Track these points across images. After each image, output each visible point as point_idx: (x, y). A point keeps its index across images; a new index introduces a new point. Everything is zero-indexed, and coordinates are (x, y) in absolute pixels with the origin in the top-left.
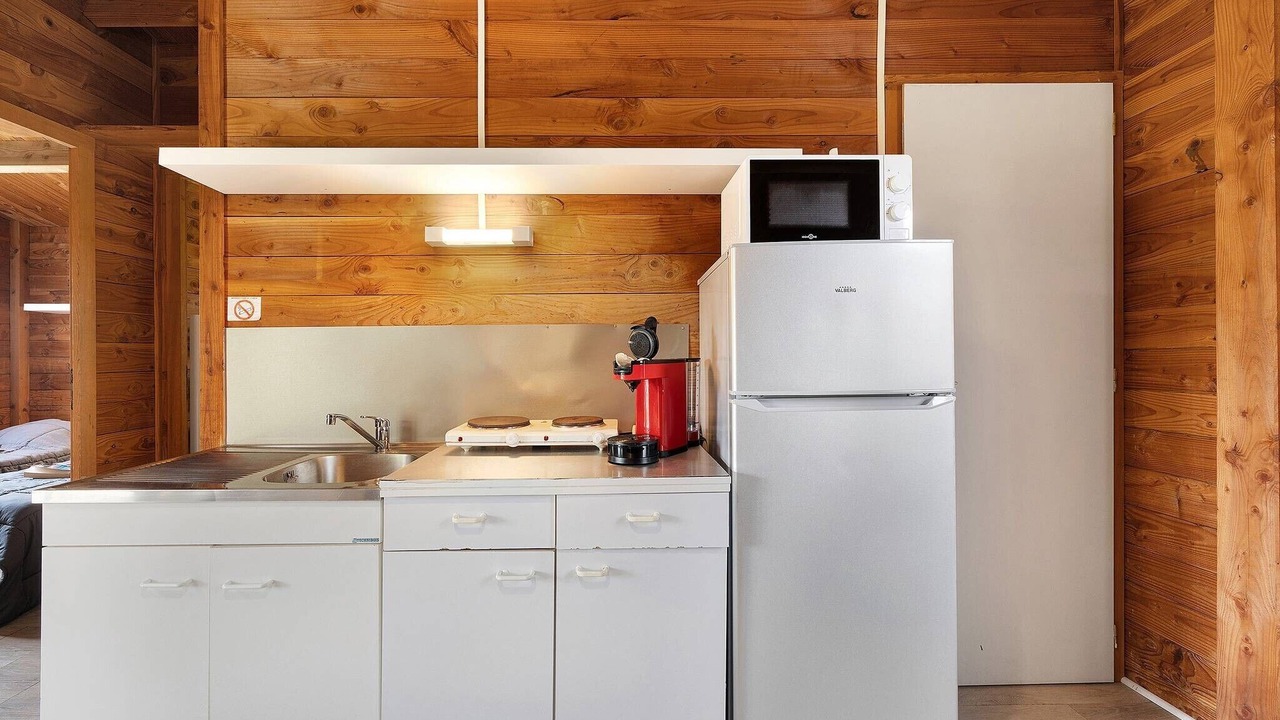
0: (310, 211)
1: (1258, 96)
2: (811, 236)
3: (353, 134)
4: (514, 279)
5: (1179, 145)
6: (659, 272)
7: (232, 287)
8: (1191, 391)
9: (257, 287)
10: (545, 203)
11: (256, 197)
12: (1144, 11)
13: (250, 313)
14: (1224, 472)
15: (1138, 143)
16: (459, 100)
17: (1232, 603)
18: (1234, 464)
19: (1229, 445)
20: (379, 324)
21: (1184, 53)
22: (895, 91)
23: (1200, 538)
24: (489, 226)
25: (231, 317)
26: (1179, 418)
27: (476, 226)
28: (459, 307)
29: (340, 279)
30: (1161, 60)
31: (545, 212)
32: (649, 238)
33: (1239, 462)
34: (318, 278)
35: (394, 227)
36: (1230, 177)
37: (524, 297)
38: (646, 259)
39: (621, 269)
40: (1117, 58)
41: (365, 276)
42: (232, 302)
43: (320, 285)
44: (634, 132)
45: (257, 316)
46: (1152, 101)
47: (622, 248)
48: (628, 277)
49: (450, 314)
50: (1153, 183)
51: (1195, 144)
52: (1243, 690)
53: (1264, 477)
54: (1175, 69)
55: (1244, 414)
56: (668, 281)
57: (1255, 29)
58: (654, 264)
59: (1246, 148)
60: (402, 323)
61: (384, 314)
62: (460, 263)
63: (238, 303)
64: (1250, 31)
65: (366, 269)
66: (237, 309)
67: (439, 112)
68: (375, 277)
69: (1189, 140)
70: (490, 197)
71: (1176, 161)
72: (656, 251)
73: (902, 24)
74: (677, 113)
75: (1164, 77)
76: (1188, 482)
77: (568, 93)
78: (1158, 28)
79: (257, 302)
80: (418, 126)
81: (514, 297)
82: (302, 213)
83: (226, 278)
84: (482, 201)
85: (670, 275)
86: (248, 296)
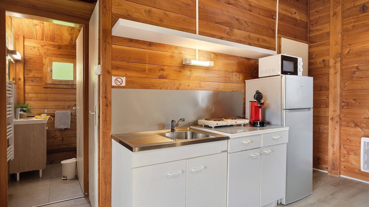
0: (144, 47)
1: (338, 54)
2: (289, 74)
3: (159, 22)
4: (204, 77)
5: (320, 60)
6: (237, 77)
7: (114, 72)
8: (322, 108)
9: (124, 74)
10: (212, 55)
11: (124, 39)
12: (314, 31)
13: (121, 83)
14: (330, 122)
15: (312, 58)
16: (191, 18)
17: (331, 146)
18: (332, 120)
19: (331, 117)
20: (167, 89)
21: (322, 42)
22: (279, 38)
23: (323, 135)
24: (199, 60)
25: (114, 84)
26: (320, 113)
27: (196, 59)
28: (190, 84)
29: (154, 72)
30: (317, 42)
31: (212, 57)
32: (235, 68)
33: (333, 120)
34: (147, 72)
35: (171, 56)
36: (332, 68)
37: (207, 82)
38: (235, 73)
39: (230, 76)
40: (308, 39)
41: (162, 72)
42: (114, 78)
43: (147, 74)
44: (232, 38)
45: (124, 84)
46: (315, 50)
47: (229, 70)
48: (231, 78)
49: (187, 86)
50: (315, 66)
51: (324, 60)
52: (333, 160)
53: (337, 122)
54: (320, 45)
55: (334, 111)
56: (239, 80)
57: (337, 42)
58: (236, 75)
59: (335, 63)
60: (174, 89)
61: (168, 85)
62: (190, 70)
63: (116, 79)
64: (336, 42)
65: (163, 70)
66: (116, 81)
67: (185, 20)
68: (165, 73)
69: (322, 59)
70: (199, 50)
71: (320, 63)
72: (237, 72)
73: (281, 23)
74: (241, 34)
75: (318, 46)
76: (321, 125)
77: (218, 23)
78: (317, 36)
79: (124, 79)
80: (179, 24)
81: (204, 82)
82: (141, 47)
83: (112, 69)
84: (197, 51)
85: (239, 78)
86: (120, 76)
